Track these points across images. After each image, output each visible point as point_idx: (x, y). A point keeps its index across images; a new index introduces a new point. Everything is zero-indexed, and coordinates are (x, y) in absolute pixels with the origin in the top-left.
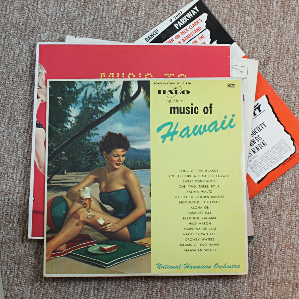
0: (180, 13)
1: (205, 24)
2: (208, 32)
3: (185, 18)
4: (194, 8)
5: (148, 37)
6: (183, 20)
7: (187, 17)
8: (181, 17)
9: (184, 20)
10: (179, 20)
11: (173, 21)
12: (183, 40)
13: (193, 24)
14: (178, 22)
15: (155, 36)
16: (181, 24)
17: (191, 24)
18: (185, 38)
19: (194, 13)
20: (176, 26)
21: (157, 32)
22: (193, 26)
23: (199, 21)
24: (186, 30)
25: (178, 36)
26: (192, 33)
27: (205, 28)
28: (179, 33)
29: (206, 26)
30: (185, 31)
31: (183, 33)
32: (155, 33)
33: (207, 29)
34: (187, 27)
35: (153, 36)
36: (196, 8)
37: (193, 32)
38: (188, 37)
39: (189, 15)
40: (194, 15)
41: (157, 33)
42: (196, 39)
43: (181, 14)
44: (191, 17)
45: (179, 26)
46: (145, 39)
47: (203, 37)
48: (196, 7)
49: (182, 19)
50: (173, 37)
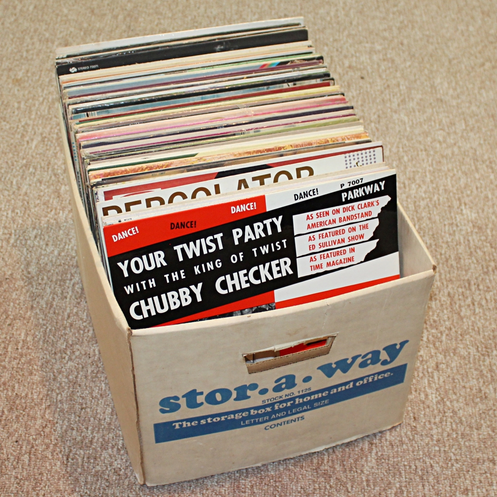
0: (360, 181)
1: (379, 211)
2: (376, 223)
3: (361, 190)
4: (381, 183)
5: (301, 194)
6: (358, 192)
7: (364, 191)
8: (357, 187)
9: (359, 194)
10: (352, 189)
11: (344, 188)
12: (340, 219)
13: (365, 204)
14: (350, 192)
15: (309, 198)
16: (351, 196)
17: (363, 202)
18: (344, 217)
19: (377, 188)
20: (344, 195)
21: (316, 193)
22: (363, 207)
23: (375, 204)
24: (353, 208)
25: (338, 211)
26: (357, 216)
27: (377, 216)
28: (341, 207)
29: (379, 214)
30: (351, 209)
31: (345, 210)
32: (311, 193)
33: (377, 219)
34: (356, 204)
35: (307, 196)
36: (382, 184)
37: (359, 214)
38: (348, 218)
39: (369, 190)
40: (375, 191)
41: (314, 195)
42: (357, 225)
43: (360, 183)
44: (369, 192)
45: (346, 199)
46: (295, 195)
47: (366, 227)
48: (384, 182)
49: (357, 190)
50: (330, 210)
